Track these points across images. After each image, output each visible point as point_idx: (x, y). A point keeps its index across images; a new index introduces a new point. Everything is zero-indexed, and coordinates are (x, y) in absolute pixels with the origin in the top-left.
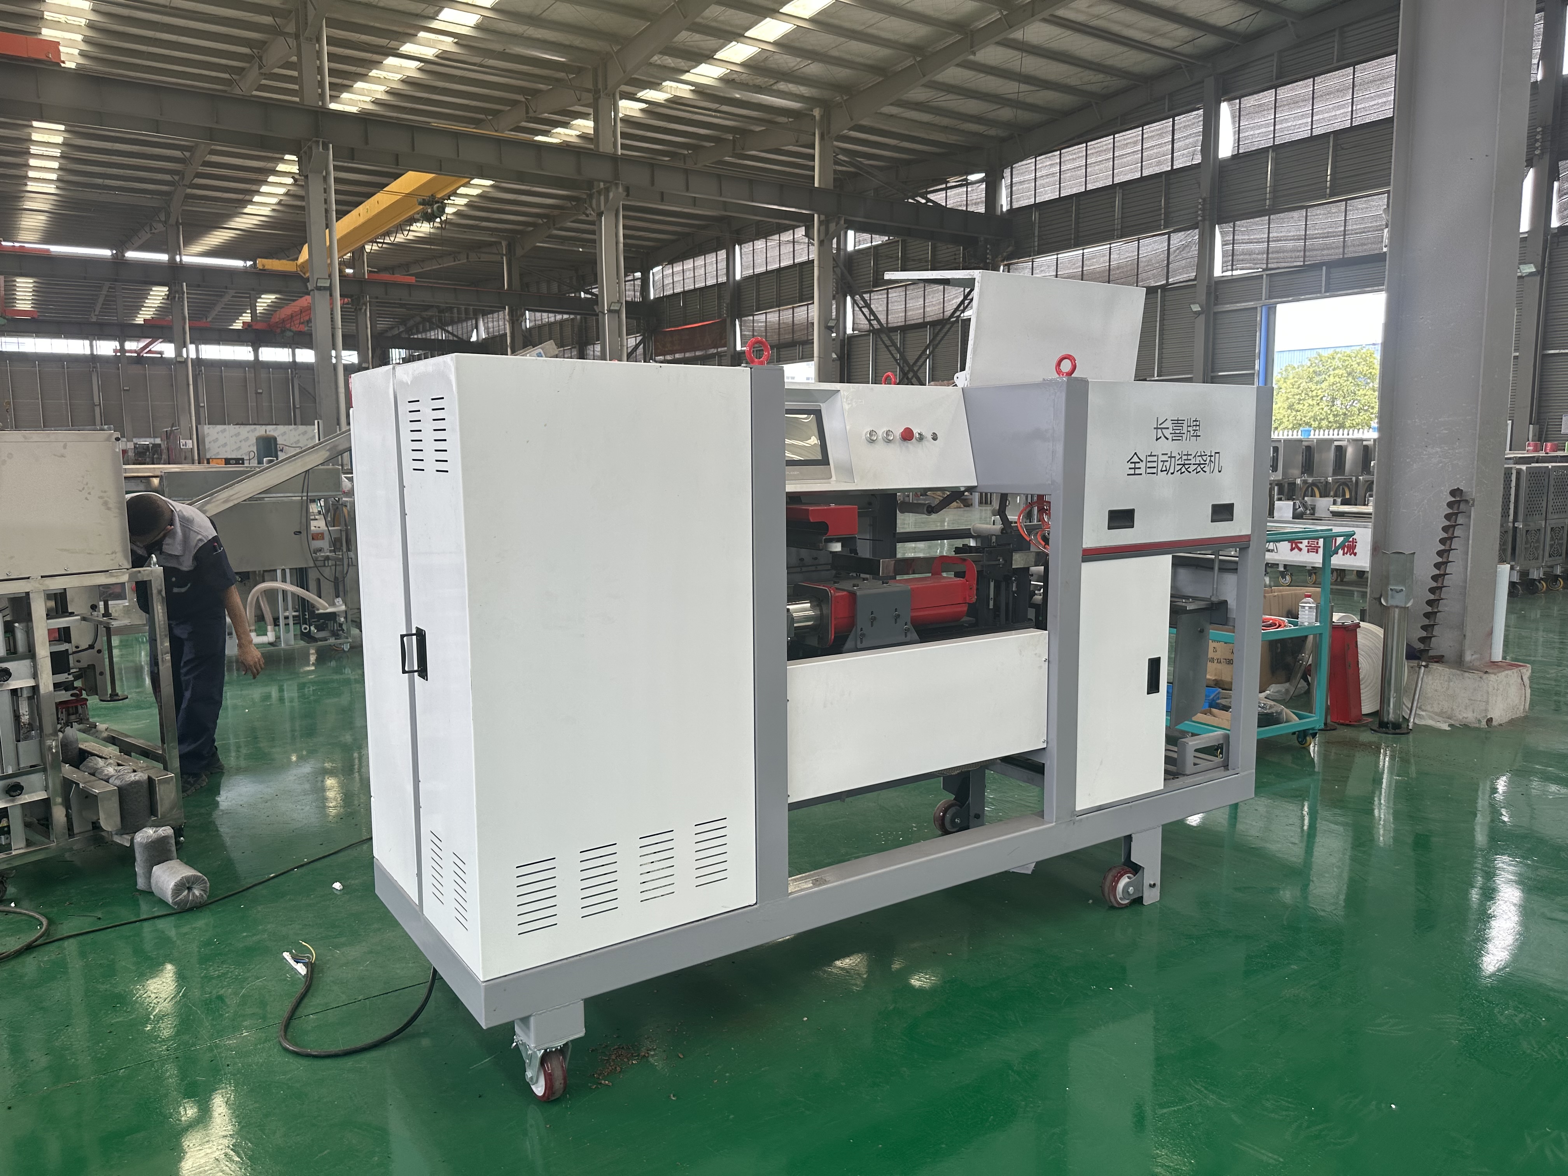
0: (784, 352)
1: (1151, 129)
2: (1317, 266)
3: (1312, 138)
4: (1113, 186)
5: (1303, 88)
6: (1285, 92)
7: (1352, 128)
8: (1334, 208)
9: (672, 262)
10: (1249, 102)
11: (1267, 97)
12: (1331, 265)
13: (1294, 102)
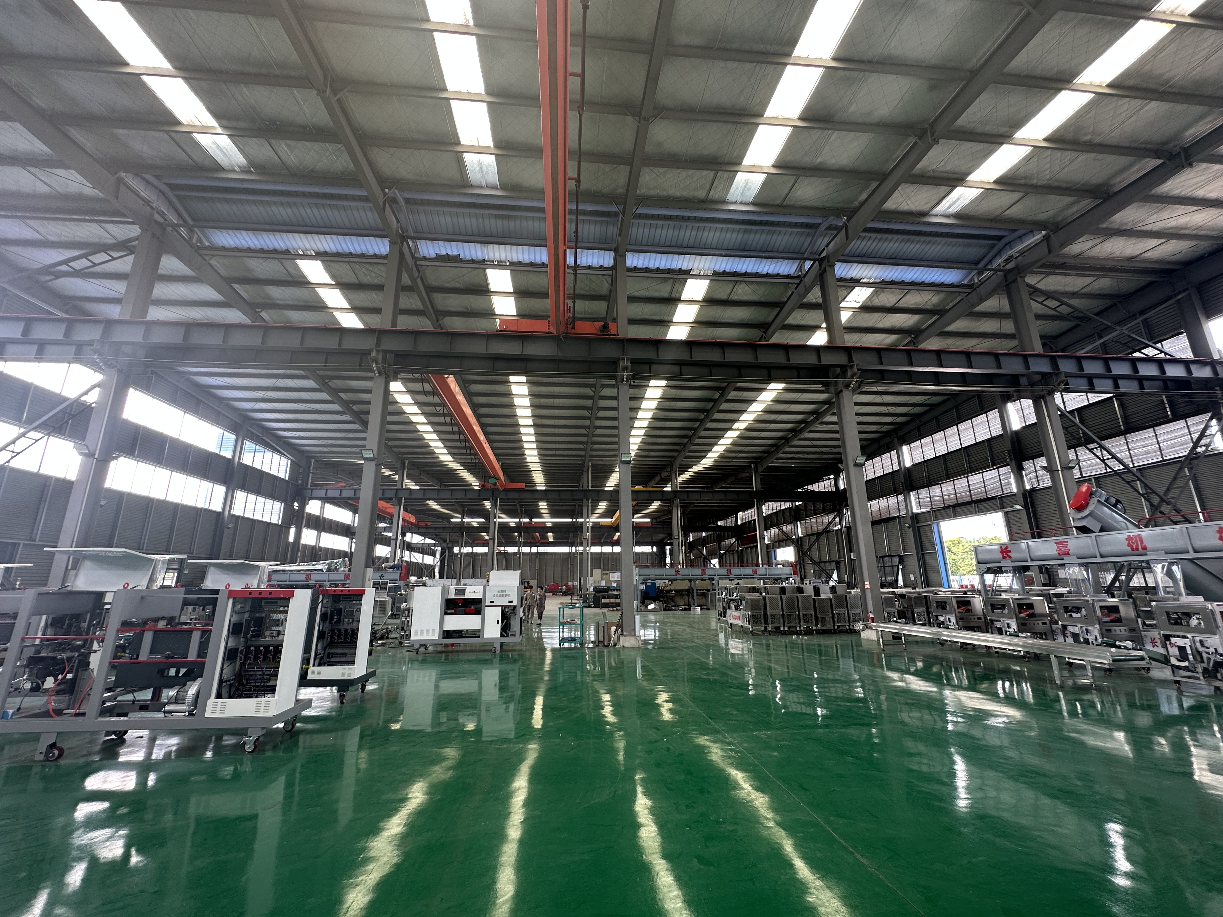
0: (781, 543)
1: (884, 456)
2: (948, 507)
3: (936, 457)
4: (876, 478)
5: (928, 440)
6: (923, 441)
7: (949, 453)
8: (948, 484)
9: (744, 511)
10: (913, 445)
11: (918, 443)
12: (954, 506)
13: (927, 444)
